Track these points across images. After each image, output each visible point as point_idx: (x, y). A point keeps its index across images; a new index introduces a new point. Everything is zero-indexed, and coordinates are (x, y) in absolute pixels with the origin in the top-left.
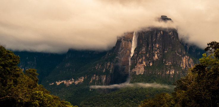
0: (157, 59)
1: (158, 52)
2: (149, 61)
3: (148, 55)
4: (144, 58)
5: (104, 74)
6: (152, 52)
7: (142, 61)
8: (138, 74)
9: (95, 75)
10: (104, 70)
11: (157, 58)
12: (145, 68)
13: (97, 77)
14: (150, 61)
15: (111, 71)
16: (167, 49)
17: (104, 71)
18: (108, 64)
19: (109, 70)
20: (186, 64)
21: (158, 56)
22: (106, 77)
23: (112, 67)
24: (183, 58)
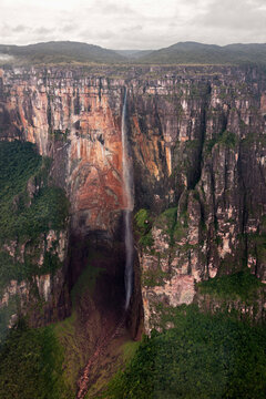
1: (232, 231)
3: (205, 247)
4: (195, 261)
5: (42, 272)
6: (217, 235)
7: (189, 269)
8: (175, 305)
9: (14, 282)
10: (42, 258)
11: (229, 251)
12: (196, 286)
13: (23, 285)
15: (61, 256)
17: (41, 263)
18: (49, 237)
19: (57, 254)
21: (231, 246)
22: (52, 280)
23: (63, 243)
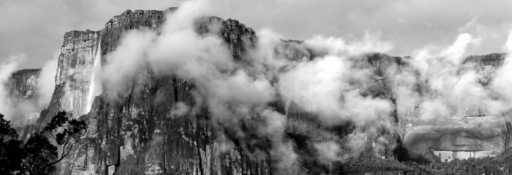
0: (130, 155)
1: (136, 131)
2: (105, 162)
3: (104, 143)
4: (91, 153)
6: (118, 132)
7: (86, 163)
11: (132, 152)
14: (107, 162)
16: (160, 124)
20: (211, 169)
21: (134, 147)
24: (205, 149)
